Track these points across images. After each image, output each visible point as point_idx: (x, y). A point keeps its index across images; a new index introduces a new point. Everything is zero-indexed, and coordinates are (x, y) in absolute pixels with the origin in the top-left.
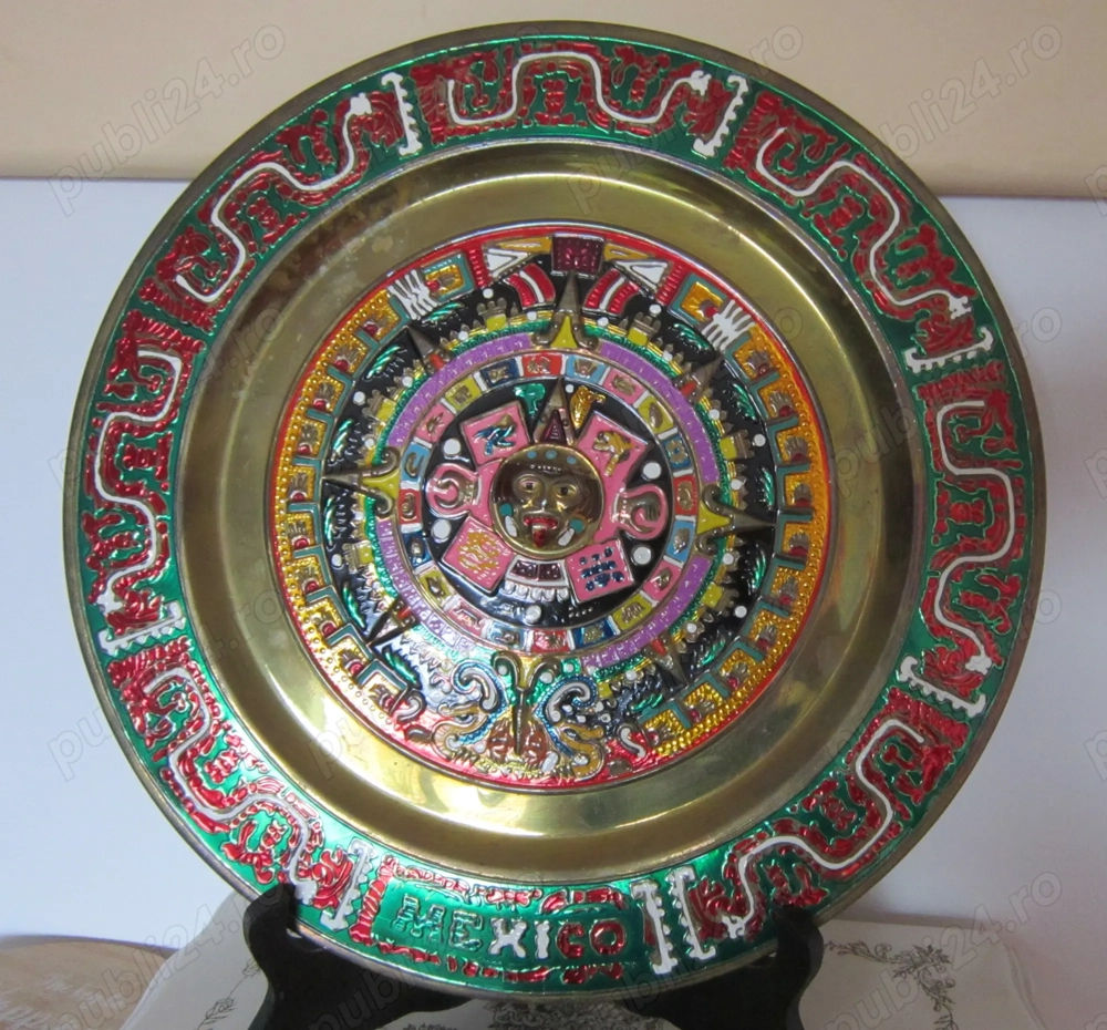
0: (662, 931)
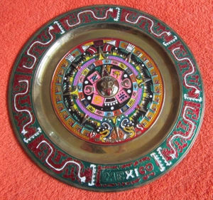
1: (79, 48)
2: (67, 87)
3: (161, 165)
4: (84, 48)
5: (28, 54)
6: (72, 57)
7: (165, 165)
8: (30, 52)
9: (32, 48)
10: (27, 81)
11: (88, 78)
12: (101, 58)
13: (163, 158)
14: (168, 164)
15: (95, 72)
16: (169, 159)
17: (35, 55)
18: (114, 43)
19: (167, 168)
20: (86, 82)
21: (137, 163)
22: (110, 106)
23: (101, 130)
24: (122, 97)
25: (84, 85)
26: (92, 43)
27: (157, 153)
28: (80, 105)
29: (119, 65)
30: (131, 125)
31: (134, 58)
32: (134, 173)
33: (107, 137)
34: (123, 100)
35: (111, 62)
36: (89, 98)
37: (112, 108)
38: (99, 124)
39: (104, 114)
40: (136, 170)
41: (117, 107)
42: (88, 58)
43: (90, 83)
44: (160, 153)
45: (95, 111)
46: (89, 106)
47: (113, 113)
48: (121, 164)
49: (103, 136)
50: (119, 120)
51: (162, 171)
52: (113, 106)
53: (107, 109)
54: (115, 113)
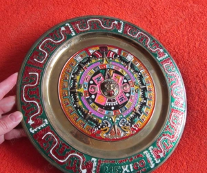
1: (87, 50)
2: (74, 84)
3: (152, 162)
4: (91, 51)
5: (40, 49)
6: (80, 58)
7: (154, 162)
8: (42, 47)
9: (44, 44)
10: (37, 74)
11: (93, 78)
12: (105, 62)
14: (157, 162)
15: (100, 75)
16: (158, 157)
17: (46, 51)
18: (116, 51)
19: (156, 165)
20: (91, 82)
22: (111, 106)
23: (102, 127)
24: (122, 99)
25: (89, 84)
26: (98, 48)
28: (85, 102)
29: (120, 70)
30: (127, 125)
31: (132, 66)
32: (129, 168)
33: (107, 134)
34: (123, 102)
36: (93, 97)
37: (113, 108)
38: (100, 121)
39: (106, 112)
40: (131, 165)
41: (117, 107)
42: (93, 61)
43: (94, 84)
44: (151, 151)
45: (98, 109)
46: (92, 104)
48: (119, 159)
49: (103, 132)
50: (118, 119)
51: (152, 167)
52: (114, 106)
53: (108, 108)
54: (115, 113)
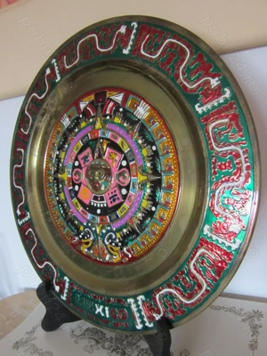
0: (137, 315)
13: (143, 313)
21: (109, 301)
27: (136, 301)
35: (109, 135)
47: (98, 219)
